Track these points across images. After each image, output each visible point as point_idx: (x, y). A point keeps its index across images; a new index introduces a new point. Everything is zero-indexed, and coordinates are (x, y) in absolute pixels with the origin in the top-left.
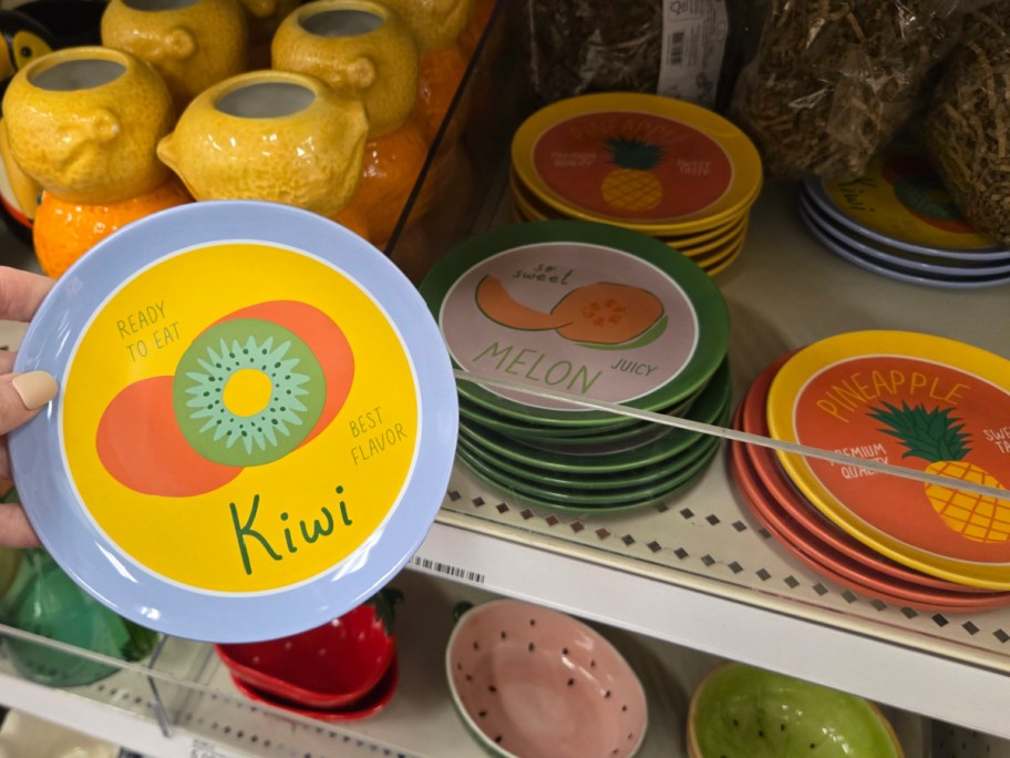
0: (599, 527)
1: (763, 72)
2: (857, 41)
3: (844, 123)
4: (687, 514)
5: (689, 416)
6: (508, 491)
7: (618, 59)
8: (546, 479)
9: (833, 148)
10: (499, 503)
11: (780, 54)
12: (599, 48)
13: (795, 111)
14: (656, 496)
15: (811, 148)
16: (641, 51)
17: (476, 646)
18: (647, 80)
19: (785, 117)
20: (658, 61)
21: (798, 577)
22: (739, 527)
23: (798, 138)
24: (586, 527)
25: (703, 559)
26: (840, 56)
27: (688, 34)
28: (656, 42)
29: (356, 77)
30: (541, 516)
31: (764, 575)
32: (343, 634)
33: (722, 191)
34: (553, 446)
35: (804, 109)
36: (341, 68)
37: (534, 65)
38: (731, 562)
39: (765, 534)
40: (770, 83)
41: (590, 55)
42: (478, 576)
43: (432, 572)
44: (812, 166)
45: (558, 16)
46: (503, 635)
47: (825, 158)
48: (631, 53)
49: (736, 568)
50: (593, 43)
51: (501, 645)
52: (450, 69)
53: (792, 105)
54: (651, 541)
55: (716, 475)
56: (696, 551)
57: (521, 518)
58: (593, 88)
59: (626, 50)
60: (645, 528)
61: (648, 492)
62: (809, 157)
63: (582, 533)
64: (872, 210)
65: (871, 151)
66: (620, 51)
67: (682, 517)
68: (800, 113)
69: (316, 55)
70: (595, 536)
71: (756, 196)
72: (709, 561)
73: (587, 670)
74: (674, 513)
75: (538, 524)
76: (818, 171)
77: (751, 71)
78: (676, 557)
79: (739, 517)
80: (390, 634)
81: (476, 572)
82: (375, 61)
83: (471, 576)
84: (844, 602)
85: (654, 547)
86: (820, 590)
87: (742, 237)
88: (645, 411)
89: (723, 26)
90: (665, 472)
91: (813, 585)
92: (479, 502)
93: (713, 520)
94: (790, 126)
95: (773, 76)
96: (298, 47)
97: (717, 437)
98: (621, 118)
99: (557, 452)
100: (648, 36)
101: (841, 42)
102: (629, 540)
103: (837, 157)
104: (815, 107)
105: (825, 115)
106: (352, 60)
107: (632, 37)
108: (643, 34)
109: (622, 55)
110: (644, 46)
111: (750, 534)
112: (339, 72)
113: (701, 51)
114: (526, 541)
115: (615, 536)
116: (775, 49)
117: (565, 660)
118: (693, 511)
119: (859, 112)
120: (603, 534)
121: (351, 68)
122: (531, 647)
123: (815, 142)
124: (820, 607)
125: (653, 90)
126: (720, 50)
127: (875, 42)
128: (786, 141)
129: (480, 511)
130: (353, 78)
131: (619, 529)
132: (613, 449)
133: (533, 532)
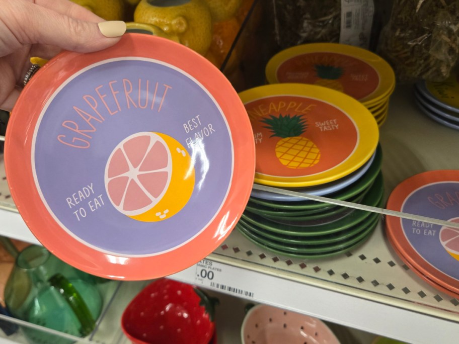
0: (315, 265)
1: (394, 29)
2: (443, 7)
3: (438, 49)
4: (363, 257)
5: (363, 202)
6: (264, 247)
7: (319, 26)
8: (285, 240)
9: (432, 63)
10: (261, 253)
11: (402, 19)
12: (310, 21)
13: (411, 47)
14: (345, 248)
15: (420, 65)
16: (330, 22)
17: (257, 326)
18: (334, 36)
19: (406, 50)
20: (339, 27)
21: (425, 292)
22: (392, 264)
23: (413, 60)
24: (307, 265)
25: (372, 282)
26: (434, 16)
27: (354, 13)
28: (337, 18)
29: (177, 27)
30: (283, 260)
31: (406, 291)
32: (189, 321)
33: (375, 88)
34: (287, 222)
35: (417, 45)
36: (168, 23)
37: (277, 31)
38: (388, 284)
39: (405, 268)
40: (397, 34)
41: (305, 24)
42: (250, 294)
43: (226, 291)
44: (422, 74)
45: (288, 6)
46: (271, 320)
47: (428, 70)
48: (325, 23)
49: (391, 287)
50: (306, 19)
51: (270, 325)
52: (231, 28)
53: (410, 43)
54: (343, 273)
55: (378, 235)
56: (368, 277)
57: (272, 262)
58: (307, 41)
59: (323, 22)
60: (340, 265)
61: (341, 246)
62: (420, 70)
63: (305, 269)
64: (453, 98)
65: (452, 64)
66: (320, 22)
67: (360, 259)
68: (414, 47)
69: (155, 16)
70: (313, 271)
71: (393, 91)
72: (375, 283)
73: (313, 337)
74: (355, 257)
75: (281, 264)
76: (424, 77)
77: (387, 29)
78: (357, 282)
79: (391, 259)
80: (213, 321)
81: (249, 291)
82: (187, 19)
83: (246, 293)
84: (453, 305)
85: (345, 276)
86: (438, 299)
87: (386, 112)
88: (338, 200)
89: (372, 9)
90: (350, 235)
91: (434, 296)
92: (249, 253)
93: (377, 261)
94: (409, 54)
95: (399, 30)
96: (146, 13)
97: (379, 214)
98: (321, 55)
99: (290, 225)
100: (334, 14)
101: (435, 8)
102: (331, 273)
103: (434, 68)
104: (422, 44)
105: (427, 47)
106: (174, 18)
107: (325, 15)
108: (331, 13)
109: (321, 24)
110: (332, 20)
111: (397, 268)
112: (167, 25)
113: (361, 22)
114: (275, 274)
115: (324, 270)
116: (399, 16)
117: (302, 333)
118: (366, 256)
119: (446, 43)
120: (317, 269)
121: (174, 22)
122: (285, 326)
123: (422, 61)
124: (439, 308)
125: (337, 41)
126: (370, 20)
127: (453, 7)
128: (407, 62)
129: (251, 258)
130: (175, 28)
131: (326, 266)
132: (321, 223)
133: (279, 269)
